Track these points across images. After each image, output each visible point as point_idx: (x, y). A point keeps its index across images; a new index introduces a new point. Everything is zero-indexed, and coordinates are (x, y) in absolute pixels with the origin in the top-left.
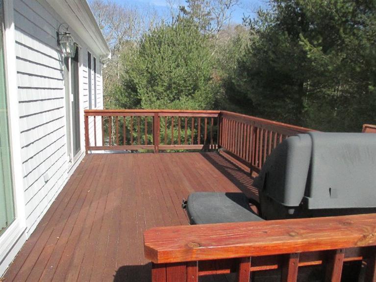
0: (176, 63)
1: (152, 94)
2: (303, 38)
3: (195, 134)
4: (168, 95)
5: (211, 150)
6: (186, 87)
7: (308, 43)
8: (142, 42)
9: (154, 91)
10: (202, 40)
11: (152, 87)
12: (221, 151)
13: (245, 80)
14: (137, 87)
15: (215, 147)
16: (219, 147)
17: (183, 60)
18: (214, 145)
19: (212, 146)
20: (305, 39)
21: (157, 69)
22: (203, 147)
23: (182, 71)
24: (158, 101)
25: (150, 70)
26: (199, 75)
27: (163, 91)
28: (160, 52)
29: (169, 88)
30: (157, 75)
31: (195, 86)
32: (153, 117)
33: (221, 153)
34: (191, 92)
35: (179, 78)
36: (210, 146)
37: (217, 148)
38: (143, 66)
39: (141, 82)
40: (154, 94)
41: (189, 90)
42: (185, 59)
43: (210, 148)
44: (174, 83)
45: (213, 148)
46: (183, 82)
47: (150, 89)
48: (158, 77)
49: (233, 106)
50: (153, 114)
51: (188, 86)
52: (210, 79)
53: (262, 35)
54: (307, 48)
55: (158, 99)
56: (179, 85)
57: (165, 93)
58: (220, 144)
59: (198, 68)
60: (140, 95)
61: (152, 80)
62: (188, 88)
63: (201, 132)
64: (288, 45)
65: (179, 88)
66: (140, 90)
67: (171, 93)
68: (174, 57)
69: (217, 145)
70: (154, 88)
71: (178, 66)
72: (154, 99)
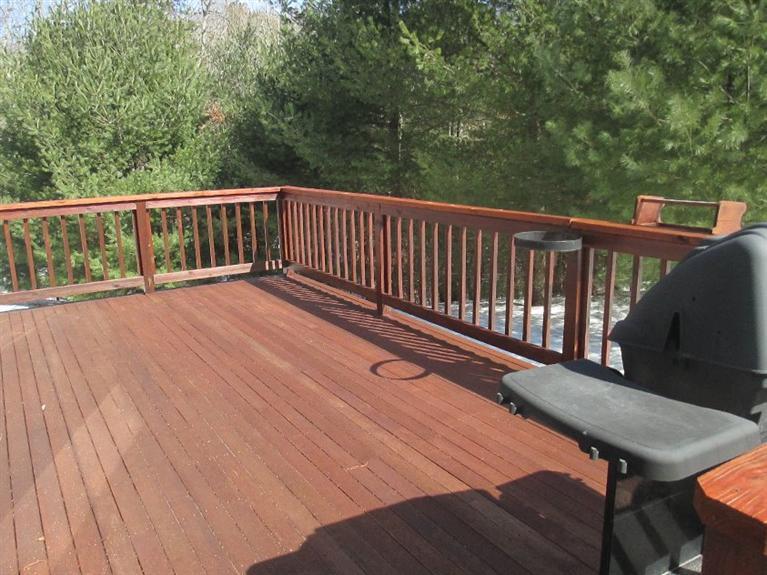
0: (127, 86)
1: (78, 159)
2: (405, 30)
3: (187, 240)
4: (116, 160)
5: (271, 273)
6: (155, 139)
7: (416, 41)
8: (30, 37)
9: (80, 152)
10: (177, 33)
11: (74, 142)
12: (290, 272)
13: (289, 119)
14: (38, 144)
15: (277, 264)
16: (286, 264)
17: (140, 79)
18: (274, 262)
19: (270, 264)
20: (411, 32)
21: (81, 101)
22: (253, 267)
23: (142, 103)
24: (94, 174)
25: (65, 105)
26: (182, 111)
27: (103, 151)
28: (82, 62)
29: (115, 142)
30: (84, 116)
31: (173, 136)
32: (134, 212)
33: (291, 277)
34: (167, 149)
35: (138, 119)
36: (267, 263)
37: (281, 267)
38: (44, 94)
39: (47, 134)
40: (82, 160)
41: (162, 145)
42: (144, 77)
43: (267, 268)
44: (128, 132)
45: (274, 268)
46: (148, 128)
47: (71, 148)
48: (86, 120)
49: (267, 176)
50: (134, 207)
51: (161, 138)
52: (204, 120)
53: (309, 24)
54: (417, 51)
55: (93, 170)
56: (139, 136)
57: (107, 156)
58: (287, 258)
59: (179, 96)
60: (49, 162)
61: (74, 127)
62: (160, 142)
63: (201, 235)
64: (376, 44)
65: (138, 141)
66: (47, 150)
67: (122, 153)
68: (120, 72)
69: (280, 261)
70: (79, 145)
71: (130, 93)
72: (85, 169)
